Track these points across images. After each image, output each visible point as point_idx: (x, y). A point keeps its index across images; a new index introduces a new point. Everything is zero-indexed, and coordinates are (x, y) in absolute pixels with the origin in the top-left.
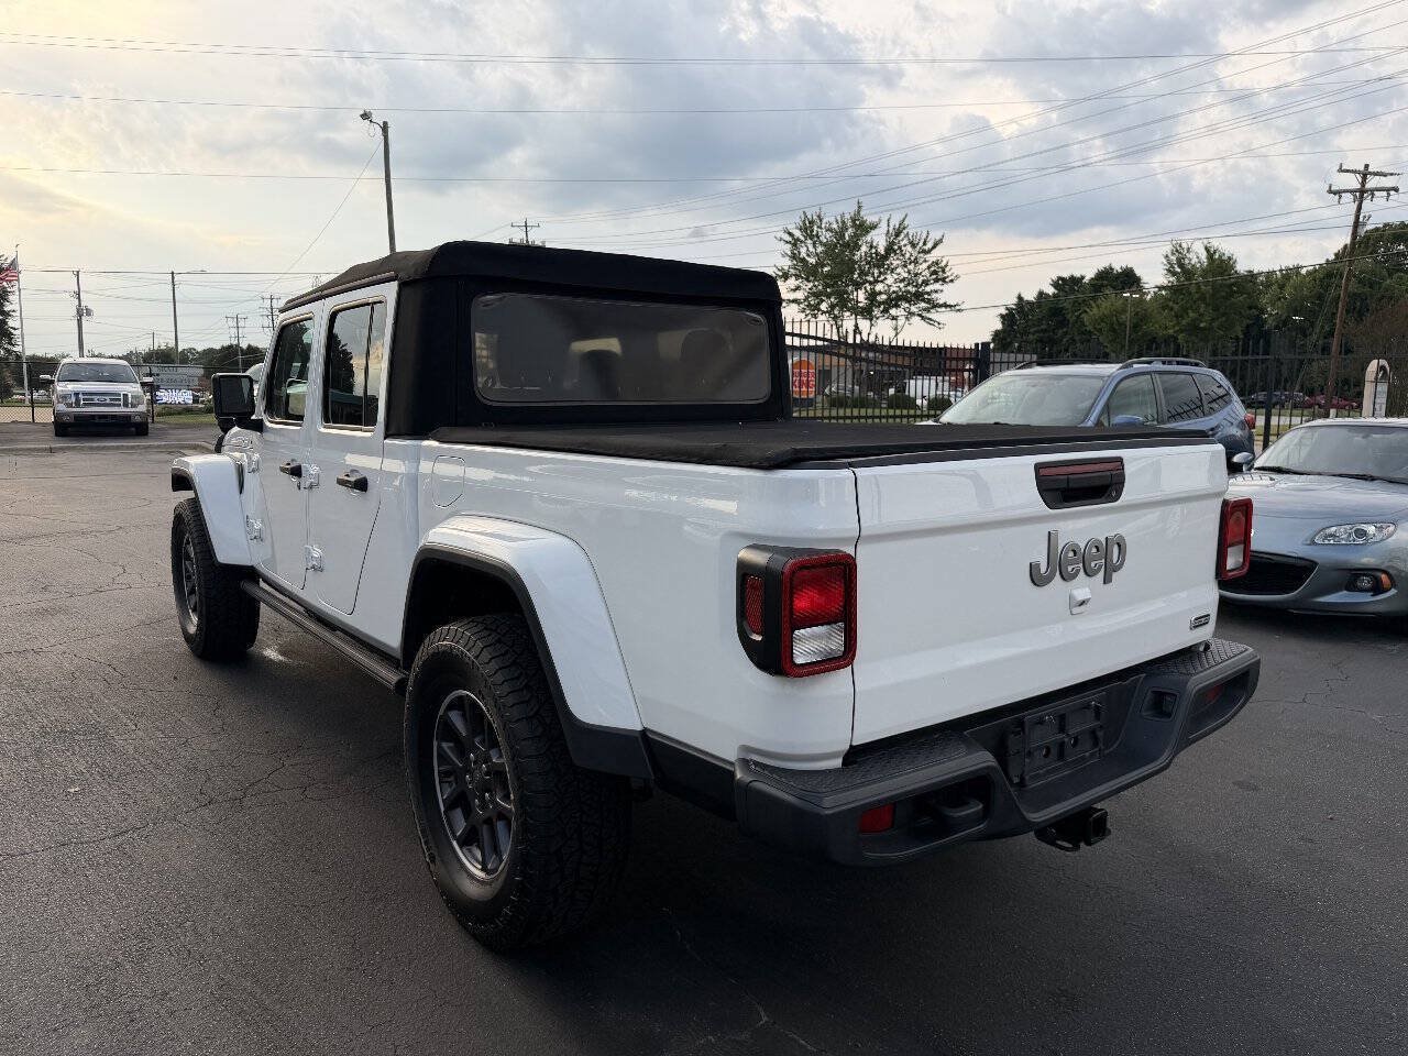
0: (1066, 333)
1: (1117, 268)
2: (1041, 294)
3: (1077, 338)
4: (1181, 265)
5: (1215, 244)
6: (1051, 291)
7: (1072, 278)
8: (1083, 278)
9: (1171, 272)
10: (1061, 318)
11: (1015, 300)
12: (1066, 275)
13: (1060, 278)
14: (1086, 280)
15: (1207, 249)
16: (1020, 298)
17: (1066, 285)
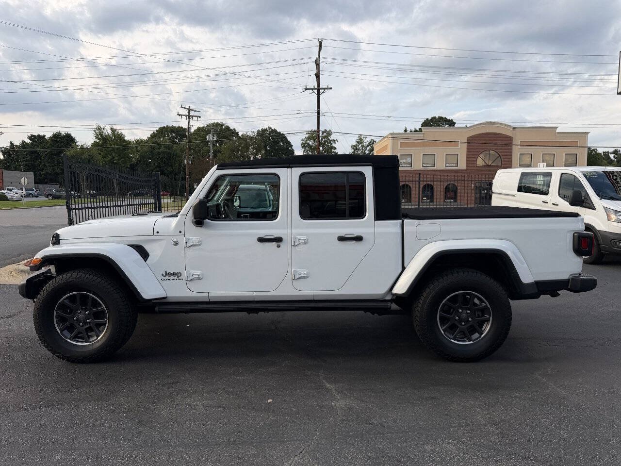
0: (40, 162)
1: (63, 133)
2: (23, 142)
3: (47, 165)
4: (101, 135)
5: (115, 127)
6: (28, 141)
7: (39, 136)
8: (45, 136)
9: (97, 137)
10: (36, 155)
11: (9, 145)
12: (36, 134)
13: (32, 136)
14: (47, 137)
15: (112, 129)
16: (11, 143)
17: (37, 140)
